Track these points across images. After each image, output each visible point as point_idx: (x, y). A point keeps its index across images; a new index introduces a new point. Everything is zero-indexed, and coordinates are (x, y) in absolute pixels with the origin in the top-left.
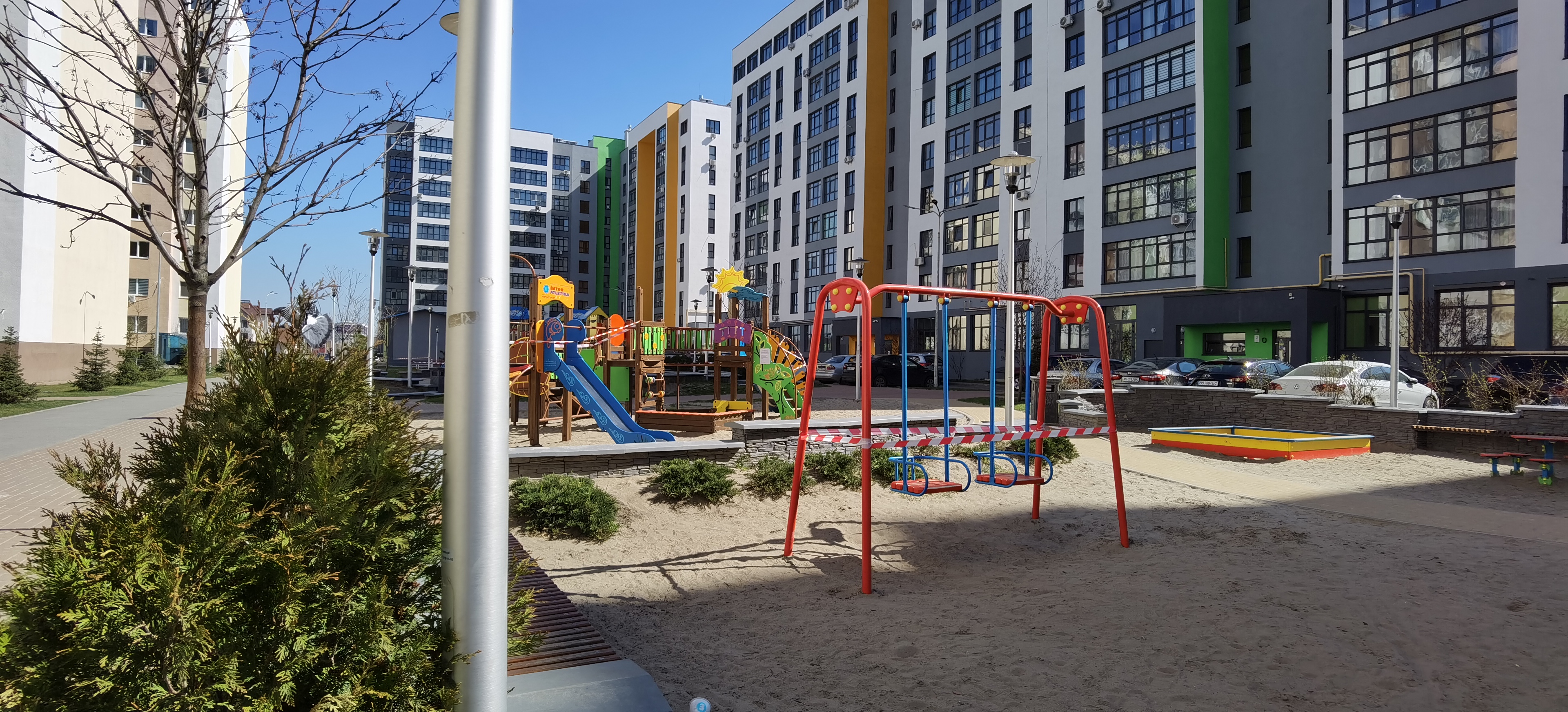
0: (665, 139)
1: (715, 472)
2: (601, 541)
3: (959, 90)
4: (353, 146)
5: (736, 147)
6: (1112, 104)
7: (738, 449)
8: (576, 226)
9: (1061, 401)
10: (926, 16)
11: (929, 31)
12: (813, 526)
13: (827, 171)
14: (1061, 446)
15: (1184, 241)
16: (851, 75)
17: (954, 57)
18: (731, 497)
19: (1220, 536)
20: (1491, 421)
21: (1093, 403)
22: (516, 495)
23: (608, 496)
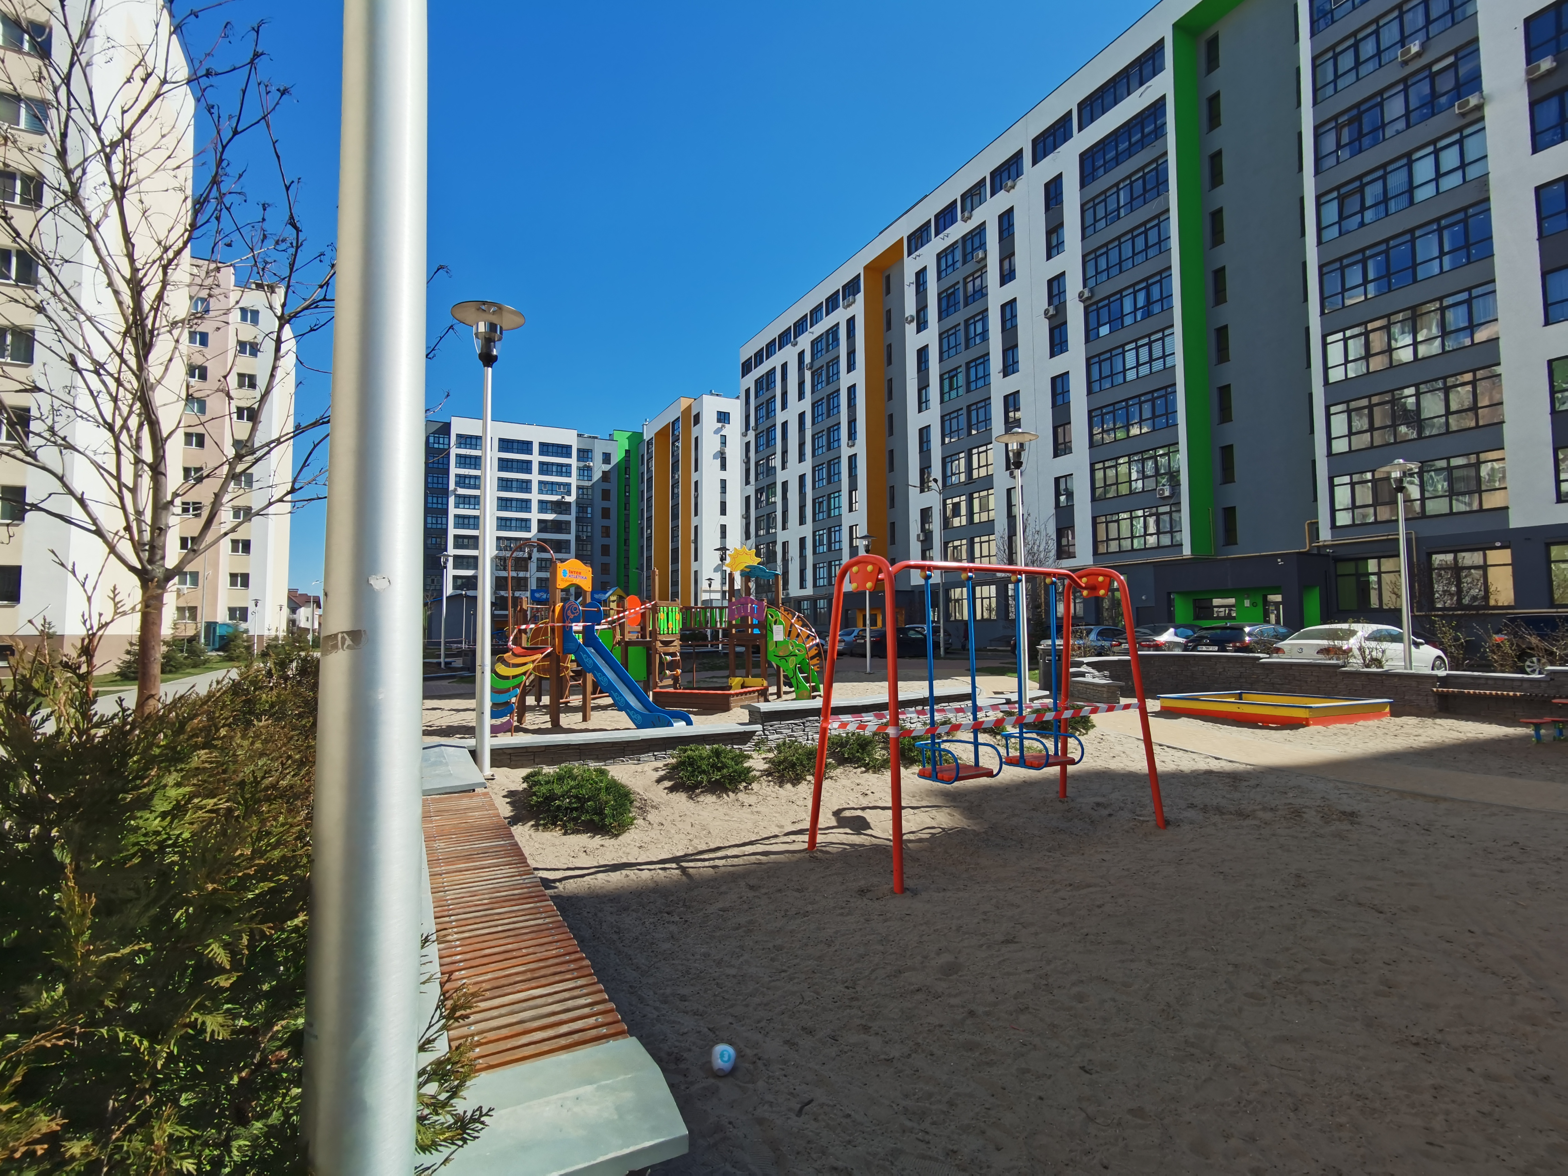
0: (679, 431)
1: (732, 759)
2: (616, 836)
3: (951, 379)
5: (745, 434)
6: (1096, 387)
7: (755, 732)
8: (598, 513)
9: (1070, 670)
10: (918, 312)
11: (922, 325)
12: (837, 813)
13: (831, 455)
15: (1170, 513)
16: (851, 367)
17: (945, 348)
18: (750, 784)
19: (1260, 814)
20: (1518, 683)
22: (530, 787)
23: (623, 786)
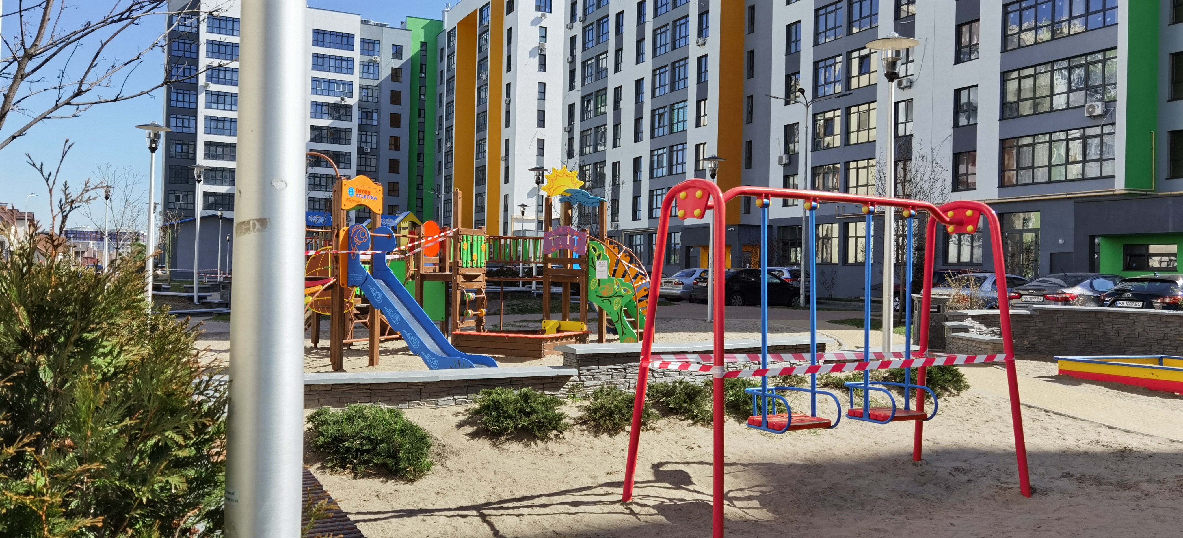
0: (488, 20)
1: (543, 404)
2: (412, 481)
4: (127, 26)
5: (570, 27)
7: (570, 376)
8: (386, 120)
9: (949, 324)
12: (656, 467)
13: (676, 55)
14: (948, 376)
15: (1101, 136)
18: (561, 432)
19: (1145, 486)
21: (988, 326)
22: (316, 427)
23: (420, 429)
